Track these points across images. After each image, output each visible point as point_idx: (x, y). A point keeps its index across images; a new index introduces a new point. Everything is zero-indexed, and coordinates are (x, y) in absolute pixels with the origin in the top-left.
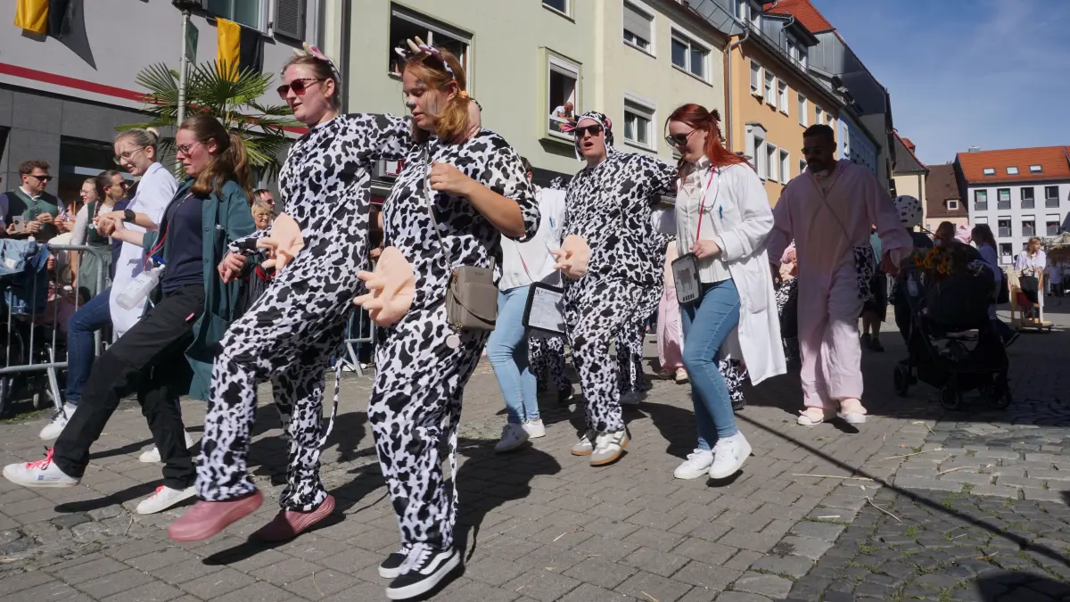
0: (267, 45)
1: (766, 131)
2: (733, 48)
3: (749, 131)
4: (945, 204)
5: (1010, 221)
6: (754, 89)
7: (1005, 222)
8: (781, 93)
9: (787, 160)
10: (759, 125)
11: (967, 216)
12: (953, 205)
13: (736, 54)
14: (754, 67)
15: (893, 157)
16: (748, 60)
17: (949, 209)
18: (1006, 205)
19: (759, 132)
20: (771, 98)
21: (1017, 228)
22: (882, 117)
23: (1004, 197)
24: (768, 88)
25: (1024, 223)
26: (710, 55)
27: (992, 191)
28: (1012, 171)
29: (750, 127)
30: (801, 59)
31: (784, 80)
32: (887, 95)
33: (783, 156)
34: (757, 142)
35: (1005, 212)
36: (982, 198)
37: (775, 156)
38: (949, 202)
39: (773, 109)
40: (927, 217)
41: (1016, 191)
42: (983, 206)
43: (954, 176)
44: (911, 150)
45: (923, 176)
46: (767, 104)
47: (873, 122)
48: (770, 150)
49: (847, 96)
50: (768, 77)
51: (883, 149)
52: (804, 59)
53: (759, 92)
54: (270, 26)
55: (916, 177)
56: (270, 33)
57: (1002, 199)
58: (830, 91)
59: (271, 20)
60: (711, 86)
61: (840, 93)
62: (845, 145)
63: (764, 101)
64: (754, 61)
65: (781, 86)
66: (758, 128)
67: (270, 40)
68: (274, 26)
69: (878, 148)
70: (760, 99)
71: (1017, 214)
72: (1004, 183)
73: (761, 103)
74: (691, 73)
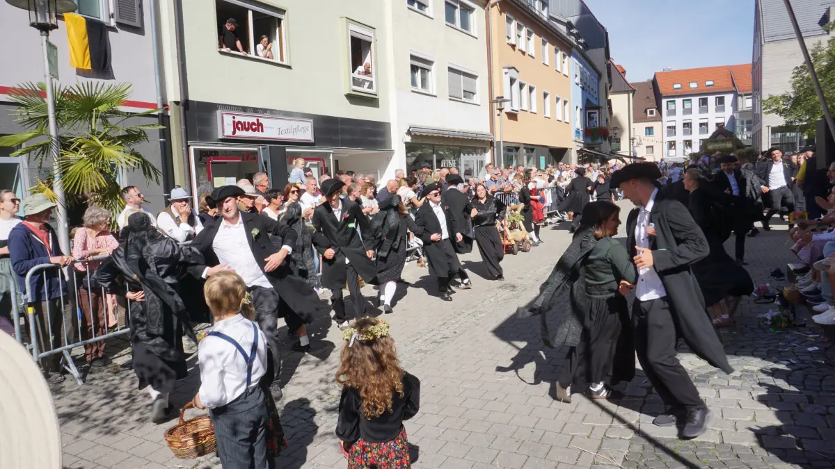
0: (111, 34)
1: (518, 72)
2: (492, 7)
3: (506, 73)
4: (646, 112)
5: (691, 123)
6: (509, 38)
7: (687, 124)
8: (529, 39)
9: (534, 92)
10: (514, 68)
11: (661, 121)
12: (652, 112)
13: (495, 11)
14: (509, 20)
15: (610, 81)
16: (504, 15)
17: (649, 115)
18: (688, 111)
19: (513, 73)
20: (522, 44)
21: (696, 127)
22: (602, 50)
23: (687, 105)
24: (519, 36)
25: (701, 125)
26: (475, 12)
27: (679, 101)
28: (693, 85)
29: (506, 70)
30: (543, 9)
31: (531, 28)
32: (607, 34)
33: (531, 89)
34: (512, 81)
35: (688, 117)
36: (671, 107)
37: (526, 89)
38: (648, 111)
39: (524, 53)
40: (634, 122)
41: (695, 100)
42: (672, 113)
43: (652, 90)
44: (622, 74)
45: (631, 95)
46: (519, 50)
47: (596, 54)
48: (521, 86)
49: (577, 36)
50: (519, 27)
51: (603, 76)
52: (546, 9)
53: (513, 41)
54: (112, 16)
55: (626, 95)
56: (113, 23)
57: (686, 107)
58: (565, 35)
59: (112, 11)
60: (476, 38)
61: (572, 34)
62: (576, 76)
63: (517, 48)
64: (509, 16)
65: (529, 34)
66: (513, 70)
67: (113, 29)
68: (115, 16)
69: (600, 75)
70: (513, 46)
71: (696, 118)
72: (687, 95)
73: (514, 50)
74: (460, 29)
